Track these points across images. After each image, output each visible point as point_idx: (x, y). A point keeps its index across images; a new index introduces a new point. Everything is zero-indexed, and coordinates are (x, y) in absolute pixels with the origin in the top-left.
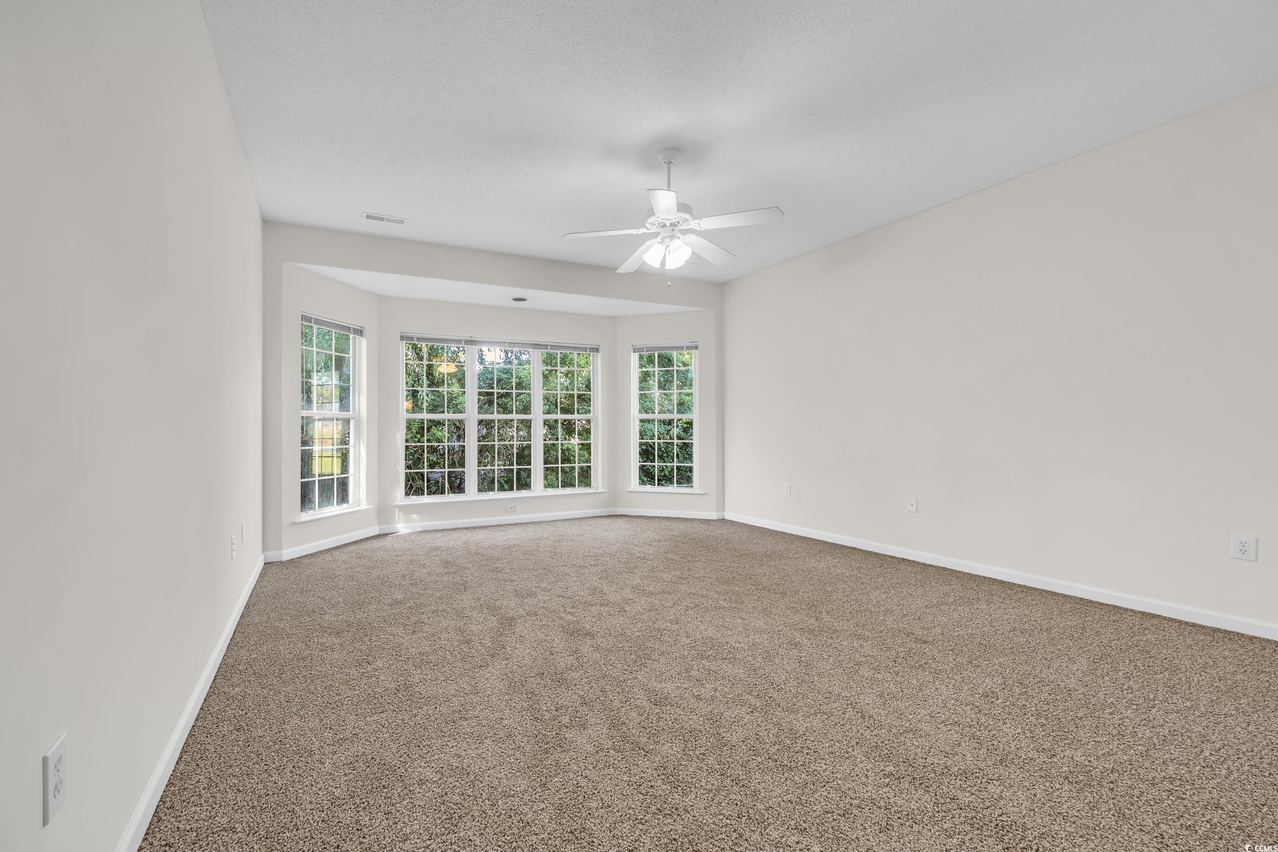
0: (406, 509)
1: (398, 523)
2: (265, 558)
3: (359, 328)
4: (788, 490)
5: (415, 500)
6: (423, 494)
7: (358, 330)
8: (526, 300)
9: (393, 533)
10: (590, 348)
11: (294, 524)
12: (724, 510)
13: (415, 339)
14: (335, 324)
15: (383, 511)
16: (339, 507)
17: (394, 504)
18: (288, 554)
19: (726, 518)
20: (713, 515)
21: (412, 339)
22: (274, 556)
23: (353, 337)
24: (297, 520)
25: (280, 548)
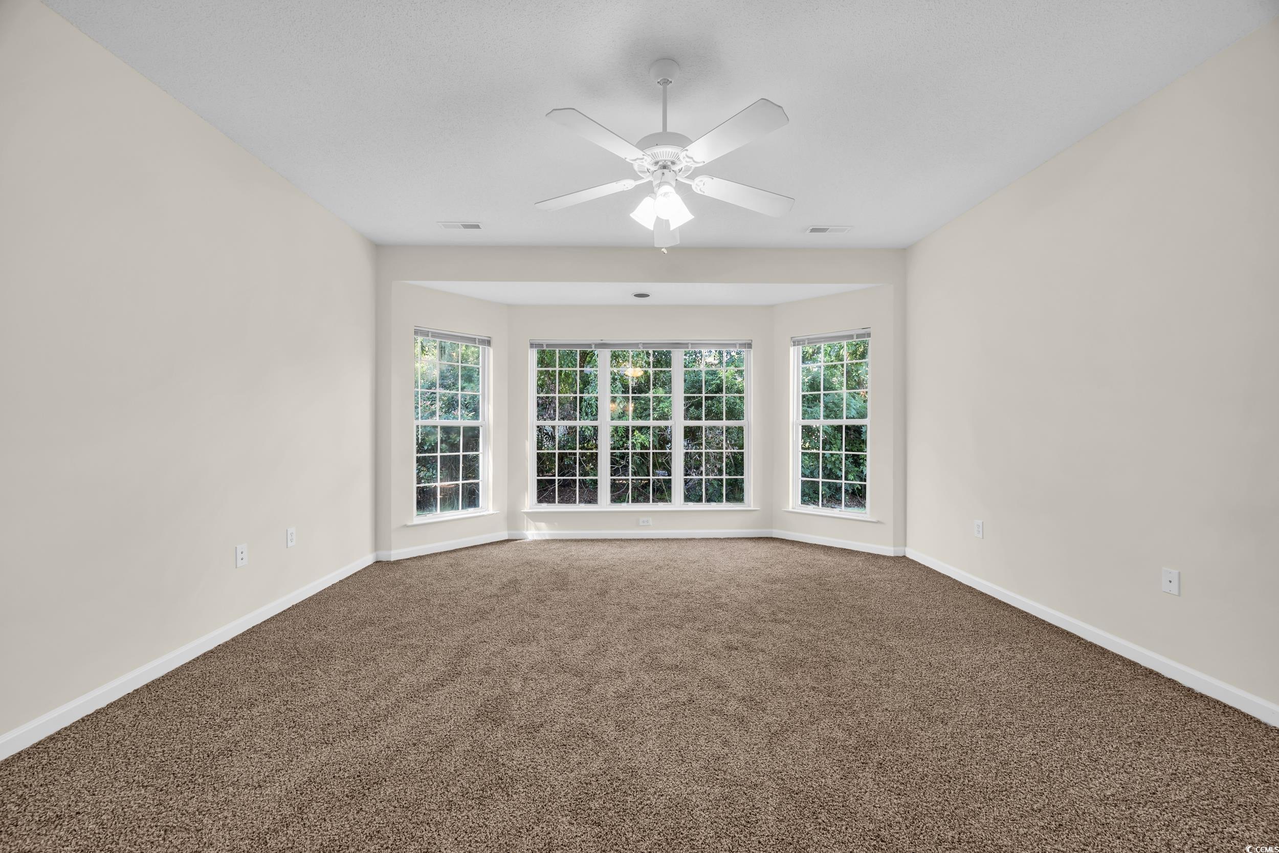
0: (535, 517)
1: (527, 530)
2: (377, 555)
3: (486, 338)
4: (981, 529)
5: (545, 507)
6: (554, 502)
7: (485, 340)
8: (649, 296)
9: (516, 540)
10: (740, 344)
11: (406, 526)
12: (906, 546)
13: (545, 346)
14: (460, 337)
15: (513, 517)
16: (465, 511)
17: (522, 511)
18: (396, 554)
19: (907, 556)
20: (888, 550)
21: (542, 345)
22: (384, 556)
23: (482, 347)
24: (409, 524)
25: (390, 549)
